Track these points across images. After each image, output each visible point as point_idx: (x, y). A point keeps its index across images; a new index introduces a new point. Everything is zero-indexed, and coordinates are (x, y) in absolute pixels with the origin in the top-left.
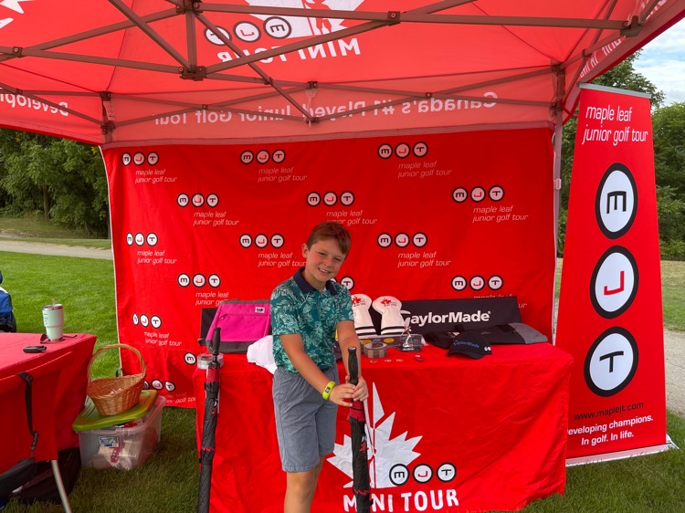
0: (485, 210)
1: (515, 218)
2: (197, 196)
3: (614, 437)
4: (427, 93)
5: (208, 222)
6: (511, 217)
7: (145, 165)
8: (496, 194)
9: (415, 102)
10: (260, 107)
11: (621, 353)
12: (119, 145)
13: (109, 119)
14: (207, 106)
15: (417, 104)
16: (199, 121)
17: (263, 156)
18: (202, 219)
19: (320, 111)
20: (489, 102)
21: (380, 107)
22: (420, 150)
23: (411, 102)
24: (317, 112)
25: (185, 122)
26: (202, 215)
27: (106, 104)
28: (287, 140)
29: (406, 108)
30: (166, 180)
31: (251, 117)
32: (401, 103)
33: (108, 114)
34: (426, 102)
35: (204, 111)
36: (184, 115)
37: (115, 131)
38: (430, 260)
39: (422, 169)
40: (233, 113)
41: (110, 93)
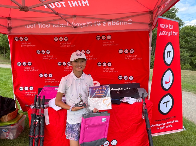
0: (128, 56)
3: (167, 127)
4: (110, 19)
6: (136, 59)
8: (132, 51)
9: (107, 22)
11: (169, 101)
12: (13, 34)
13: (10, 26)
14: (41, 22)
17: (61, 39)
20: (130, 23)
24: (77, 25)
27: (9, 21)
32: (103, 22)
36: (35, 25)
37: (12, 30)
39: (110, 43)
41: (10, 18)
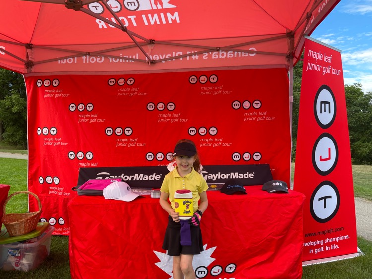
0: (251, 114)
1: (268, 119)
2: (81, 105)
3: (328, 248)
4: (217, 47)
5: (87, 121)
6: (265, 119)
7: (51, 87)
9: (210, 53)
10: (121, 54)
11: (330, 197)
12: (36, 75)
13: (30, 59)
14: (89, 53)
15: (212, 54)
16: (84, 62)
17: (121, 82)
18: (83, 118)
19: (156, 57)
20: (252, 53)
21: (191, 55)
22: (213, 79)
23: (208, 52)
24: (154, 57)
25: (76, 62)
26: (84, 116)
27: (29, 51)
28: (136, 73)
29: (205, 56)
30: (64, 95)
31: (116, 59)
32: (203, 53)
33: (29, 56)
34: (217, 53)
35: (88, 56)
36: (76, 58)
37: (33, 67)
38: (219, 143)
39: (214, 90)
40: (105, 57)
41: (32, 44)
